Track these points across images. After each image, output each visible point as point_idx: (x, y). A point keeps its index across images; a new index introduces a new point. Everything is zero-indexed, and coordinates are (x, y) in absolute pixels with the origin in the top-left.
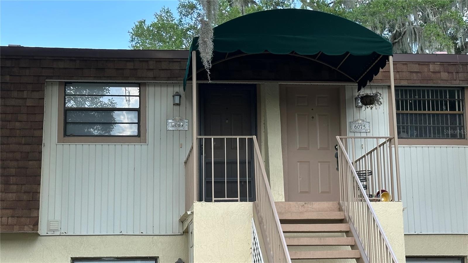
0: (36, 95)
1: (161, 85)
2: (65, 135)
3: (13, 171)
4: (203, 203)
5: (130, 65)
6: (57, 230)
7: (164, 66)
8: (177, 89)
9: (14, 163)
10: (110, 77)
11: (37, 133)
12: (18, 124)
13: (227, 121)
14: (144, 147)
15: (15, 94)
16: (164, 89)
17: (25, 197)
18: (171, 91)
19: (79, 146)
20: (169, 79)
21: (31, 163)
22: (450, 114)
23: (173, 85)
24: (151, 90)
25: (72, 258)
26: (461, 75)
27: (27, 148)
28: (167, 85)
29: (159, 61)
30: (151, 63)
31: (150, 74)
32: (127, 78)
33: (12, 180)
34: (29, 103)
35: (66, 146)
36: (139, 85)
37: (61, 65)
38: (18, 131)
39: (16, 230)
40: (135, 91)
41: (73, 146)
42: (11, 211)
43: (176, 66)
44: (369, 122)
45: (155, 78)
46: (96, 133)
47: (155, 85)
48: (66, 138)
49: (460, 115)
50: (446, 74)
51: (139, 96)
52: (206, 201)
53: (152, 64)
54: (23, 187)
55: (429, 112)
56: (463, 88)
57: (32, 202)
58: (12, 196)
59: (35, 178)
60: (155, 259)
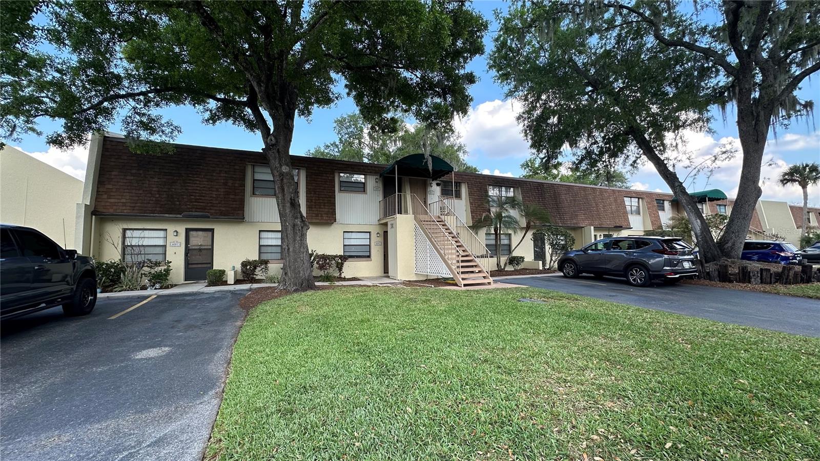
0: (332, 176)
1: (371, 175)
2: (341, 190)
3: (326, 201)
5: (362, 168)
6: (339, 222)
7: (373, 168)
8: (377, 177)
9: (326, 199)
10: (356, 172)
11: (333, 189)
12: (327, 185)
13: (392, 188)
14: (366, 195)
15: (325, 175)
16: (373, 177)
17: (331, 210)
18: (375, 177)
19: (345, 194)
20: (375, 173)
21: (332, 199)
22: (456, 190)
23: (375, 175)
24: (368, 176)
25: (343, 231)
26: (460, 178)
27: (330, 194)
31: (369, 171)
32: (362, 172)
33: (326, 204)
34: (330, 178)
35: (341, 194)
37: (339, 166)
38: (327, 188)
39: (329, 221)
40: (363, 176)
41: (343, 194)
42: (327, 215)
43: (377, 169)
44: (434, 191)
45: (370, 173)
46: (350, 190)
49: (459, 190)
50: (457, 178)
51: (365, 178)
52: (400, 214)
53: (369, 168)
54: (330, 207)
55: (450, 189)
56: (460, 183)
57: (333, 213)
58: (326, 210)
59: (334, 204)
60: (370, 232)
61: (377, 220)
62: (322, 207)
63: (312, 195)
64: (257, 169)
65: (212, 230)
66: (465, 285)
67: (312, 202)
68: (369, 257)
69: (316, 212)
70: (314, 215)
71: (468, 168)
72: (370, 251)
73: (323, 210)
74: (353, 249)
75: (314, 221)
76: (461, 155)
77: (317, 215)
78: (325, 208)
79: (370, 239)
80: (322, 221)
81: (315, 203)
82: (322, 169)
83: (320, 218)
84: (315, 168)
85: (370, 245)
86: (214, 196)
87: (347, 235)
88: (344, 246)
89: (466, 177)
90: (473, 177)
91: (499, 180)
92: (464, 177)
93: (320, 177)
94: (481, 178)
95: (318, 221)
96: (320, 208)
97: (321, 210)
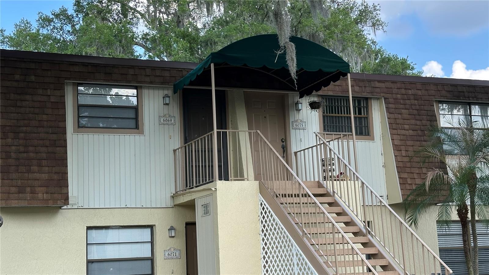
0: (58, 93)
1: (154, 88)
2: (79, 127)
3: (44, 155)
4: (223, 182)
5: (131, 71)
6: (75, 204)
7: (158, 73)
8: (166, 92)
9: (44, 149)
10: (117, 81)
11: (61, 124)
12: (45, 117)
13: (203, 119)
14: (142, 137)
15: (40, 91)
16: (156, 92)
17: (56, 177)
18: (162, 93)
19: (91, 136)
20: (162, 83)
21: (58, 149)
22: (359, 117)
23: (163, 89)
24: (145, 92)
25: (87, 227)
26: (367, 88)
27: (54, 137)
28: (158, 88)
30: (147, 70)
31: (148, 79)
32: (129, 82)
33: (44, 162)
34: (53, 99)
35: (80, 136)
36: (136, 88)
37: (77, 69)
38: (45, 123)
39: (50, 204)
40: (134, 91)
41: (85, 136)
42: (45, 188)
43: (167, 74)
44: (305, 122)
45: (151, 83)
46: (101, 125)
47: (149, 88)
48: (80, 129)
49: (364, 118)
50: (358, 87)
51: (137, 96)
52: (225, 180)
53: (149, 71)
54: (54, 169)
55: (344, 115)
57: (62, 182)
58: (45, 176)
59: (62, 161)
60: (151, 227)
61: (169, 195)
62: (35, 168)
63: (9, 140)
69: (19, 182)
70: (13, 189)
71: (387, 61)
72: (153, 274)
73: (37, 175)
74: (111, 269)
75: (14, 203)
77: (21, 190)
78: (39, 172)
79: (152, 242)
80: (36, 204)
81: (17, 159)
82: (33, 78)
83: (28, 196)
84: (17, 77)
85: (152, 260)
87: (96, 236)
88: (90, 262)
89: (382, 85)
90: (399, 85)
91: (464, 89)
92: (377, 84)
93: (28, 97)
94: (419, 86)
95: (24, 204)
96: (29, 171)
97: (31, 176)
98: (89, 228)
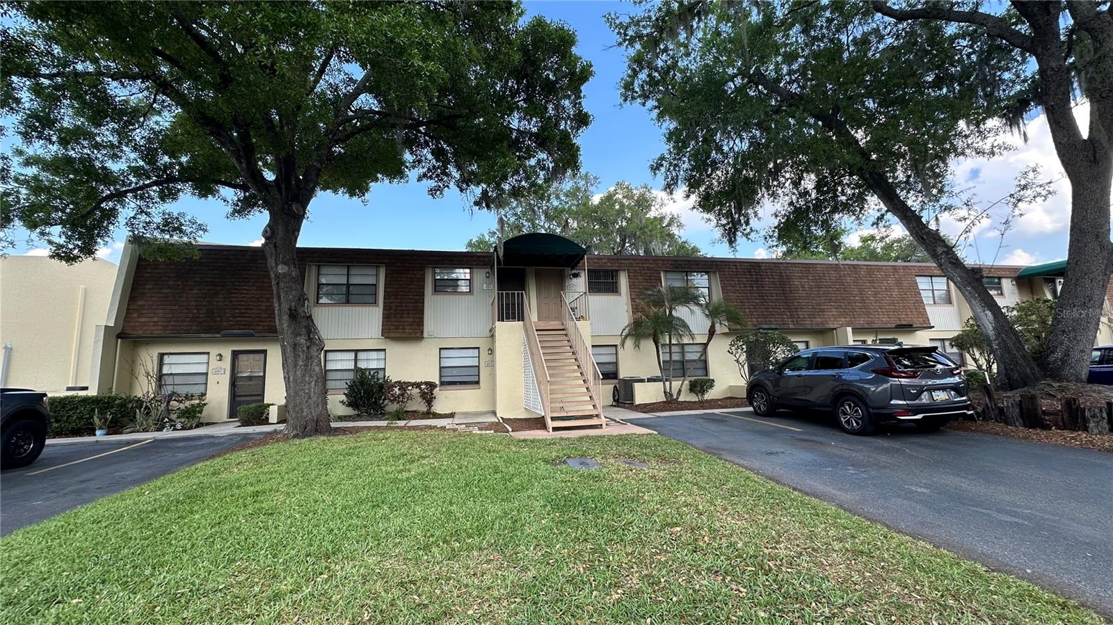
0: (421, 273)
1: (480, 268)
2: (435, 291)
3: (411, 308)
4: (500, 322)
5: (465, 259)
7: (481, 259)
8: (487, 270)
9: (411, 305)
10: (456, 265)
11: (422, 290)
12: (413, 286)
13: (511, 285)
14: (473, 297)
15: (411, 272)
16: (481, 270)
17: (417, 320)
18: (485, 271)
19: (442, 296)
20: (483, 265)
21: (419, 304)
22: (612, 282)
23: (486, 268)
24: (475, 270)
25: (439, 348)
26: (616, 264)
27: (417, 297)
28: (483, 268)
29: (479, 257)
31: (475, 263)
32: (464, 265)
33: (411, 312)
34: (418, 276)
35: (436, 297)
36: (470, 268)
37: (433, 258)
38: (413, 289)
39: (413, 335)
40: (468, 271)
41: (439, 297)
42: (411, 326)
43: (487, 259)
44: (576, 285)
45: (477, 265)
46: (449, 290)
47: (477, 268)
48: (436, 293)
49: (616, 283)
50: (610, 264)
51: (470, 273)
52: (502, 321)
53: (476, 259)
54: (416, 315)
55: (602, 281)
56: (617, 271)
57: (420, 323)
58: (410, 320)
59: (422, 312)
60: (478, 348)
61: (488, 330)
62: (405, 315)
63: (392, 300)
64: (324, 270)
65: (265, 352)
66: (555, 429)
67: (390, 309)
68: (478, 383)
69: (396, 324)
70: (392, 327)
72: (479, 375)
73: (406, 319)
74: (455, 372)
75: (392, 335)
76: (674, 230)
77: (397, 328)
78: (408, 317)
79: (479, 357)
80: (404, 335)
81: (395, 310)
82: (408, 265)
83: (400, 331)
84: (399, 264)
85: (478, 367)
86: (264, 308)
87: (445, 353)
88: (441, 368)
89: (627, 262)
90: (638, 261)
91: (682, 263)
92: (623, 261)
93: (404, 276)
94: (651, 262)
95: (397, 335)
96: (402, 317)
97: (403, 319)
98: (441, 349)
